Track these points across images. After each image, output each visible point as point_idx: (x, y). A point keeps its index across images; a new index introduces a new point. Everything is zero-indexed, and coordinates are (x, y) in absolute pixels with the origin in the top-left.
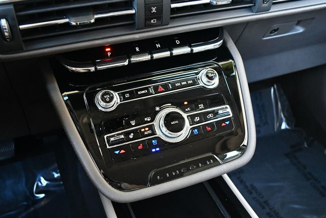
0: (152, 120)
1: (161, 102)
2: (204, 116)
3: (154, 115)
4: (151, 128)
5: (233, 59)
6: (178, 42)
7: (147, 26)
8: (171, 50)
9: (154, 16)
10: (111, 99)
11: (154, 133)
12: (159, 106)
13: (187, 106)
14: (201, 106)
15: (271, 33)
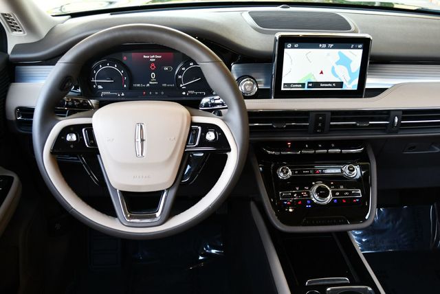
0: (309, 189)
1: (316, 179)
2: (342, 193)
3: (311, 186)
4: (308, 193)
5: (370, 162)
6: (333, 145)
7: (315, 133)
8: (328, 149)
9: (319, 128)
10: (287, 172)
11: (309, 196)
12: (315, 182)
13: (332, 185)
14: (342, 187)
15: (409, 149)
